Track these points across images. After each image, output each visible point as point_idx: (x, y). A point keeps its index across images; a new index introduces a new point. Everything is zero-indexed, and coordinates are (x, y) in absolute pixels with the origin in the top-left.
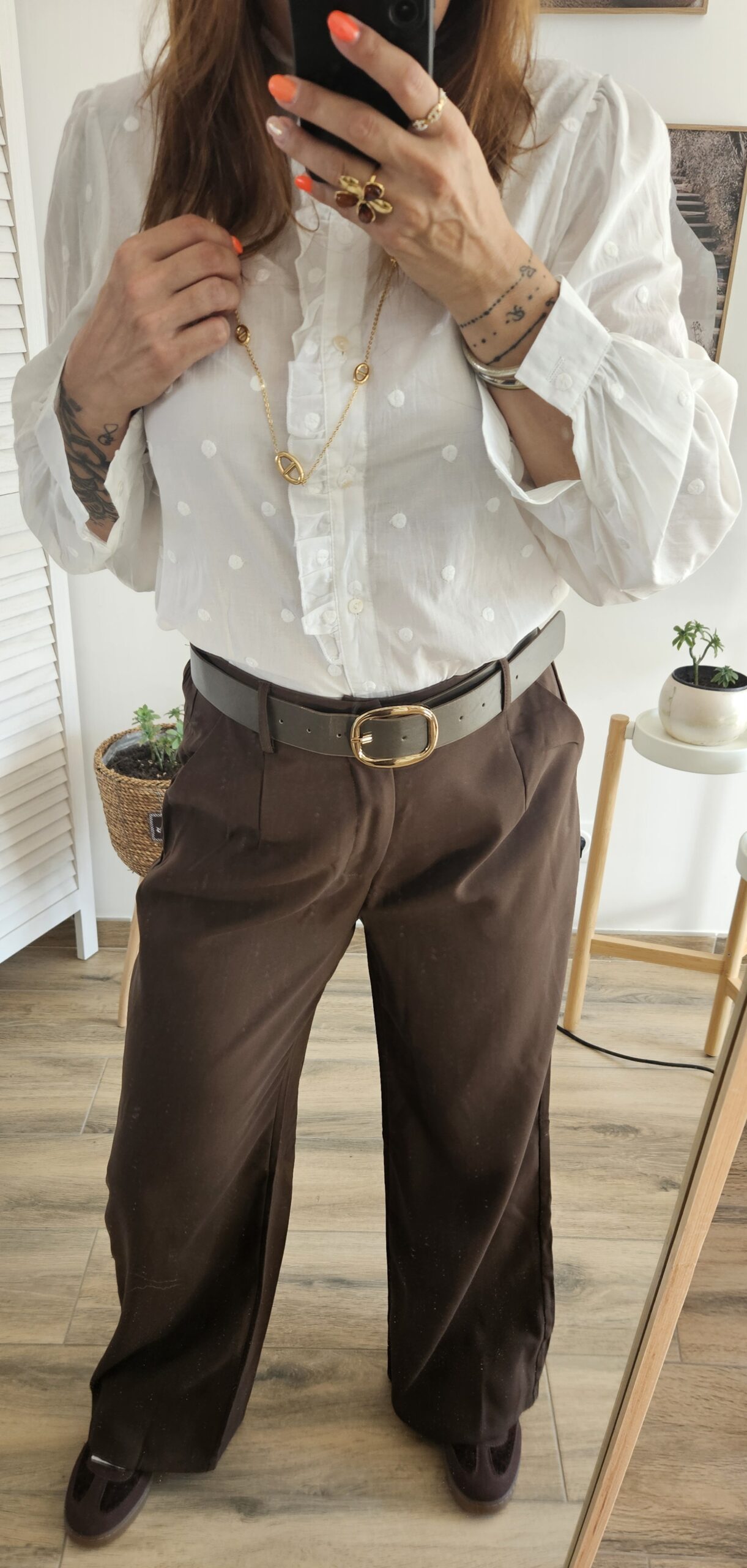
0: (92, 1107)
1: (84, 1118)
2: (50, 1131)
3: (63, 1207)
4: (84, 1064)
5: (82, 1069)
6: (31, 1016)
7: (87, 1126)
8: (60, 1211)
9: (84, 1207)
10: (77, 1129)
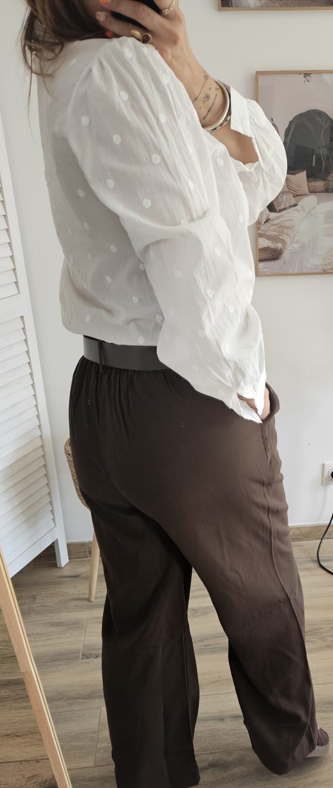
0: (83, 645)
1: (80, 652)
2: (62, 660)
3: (78, 698)
4: (74, 624)
5: (74, 626)
6: (37, 601)
7: (82, 655)
8: (77, 700)
9: (91, 696)
10: (78, 658)
